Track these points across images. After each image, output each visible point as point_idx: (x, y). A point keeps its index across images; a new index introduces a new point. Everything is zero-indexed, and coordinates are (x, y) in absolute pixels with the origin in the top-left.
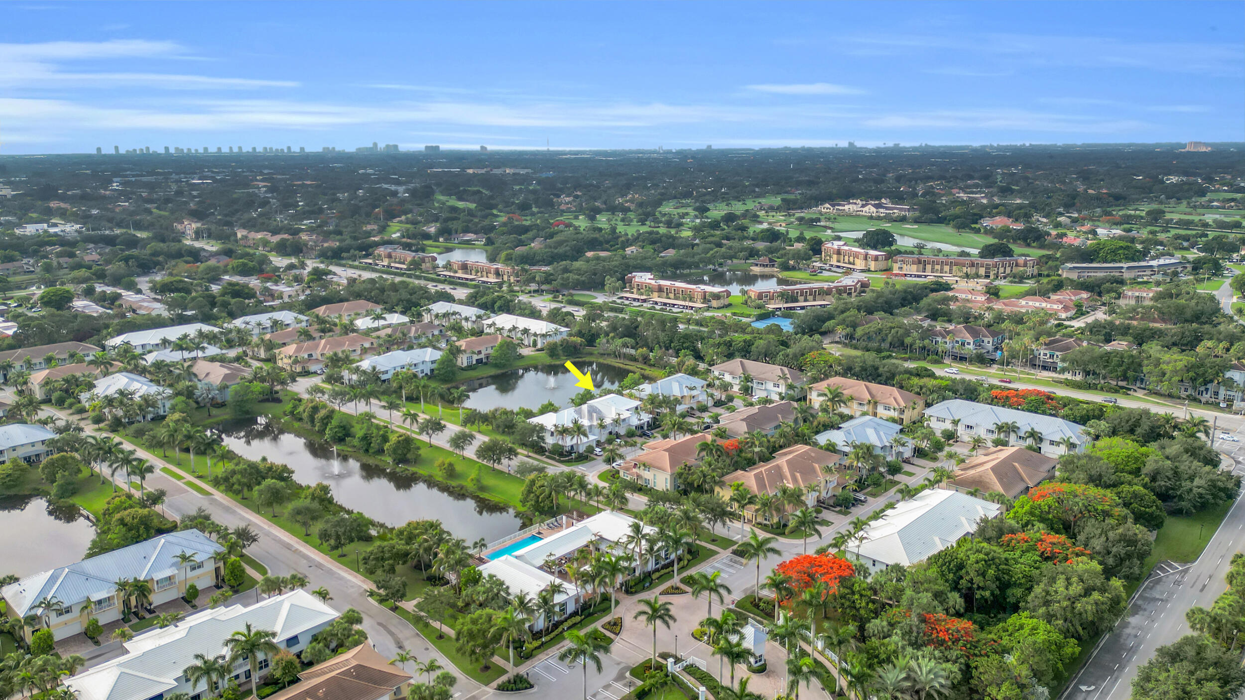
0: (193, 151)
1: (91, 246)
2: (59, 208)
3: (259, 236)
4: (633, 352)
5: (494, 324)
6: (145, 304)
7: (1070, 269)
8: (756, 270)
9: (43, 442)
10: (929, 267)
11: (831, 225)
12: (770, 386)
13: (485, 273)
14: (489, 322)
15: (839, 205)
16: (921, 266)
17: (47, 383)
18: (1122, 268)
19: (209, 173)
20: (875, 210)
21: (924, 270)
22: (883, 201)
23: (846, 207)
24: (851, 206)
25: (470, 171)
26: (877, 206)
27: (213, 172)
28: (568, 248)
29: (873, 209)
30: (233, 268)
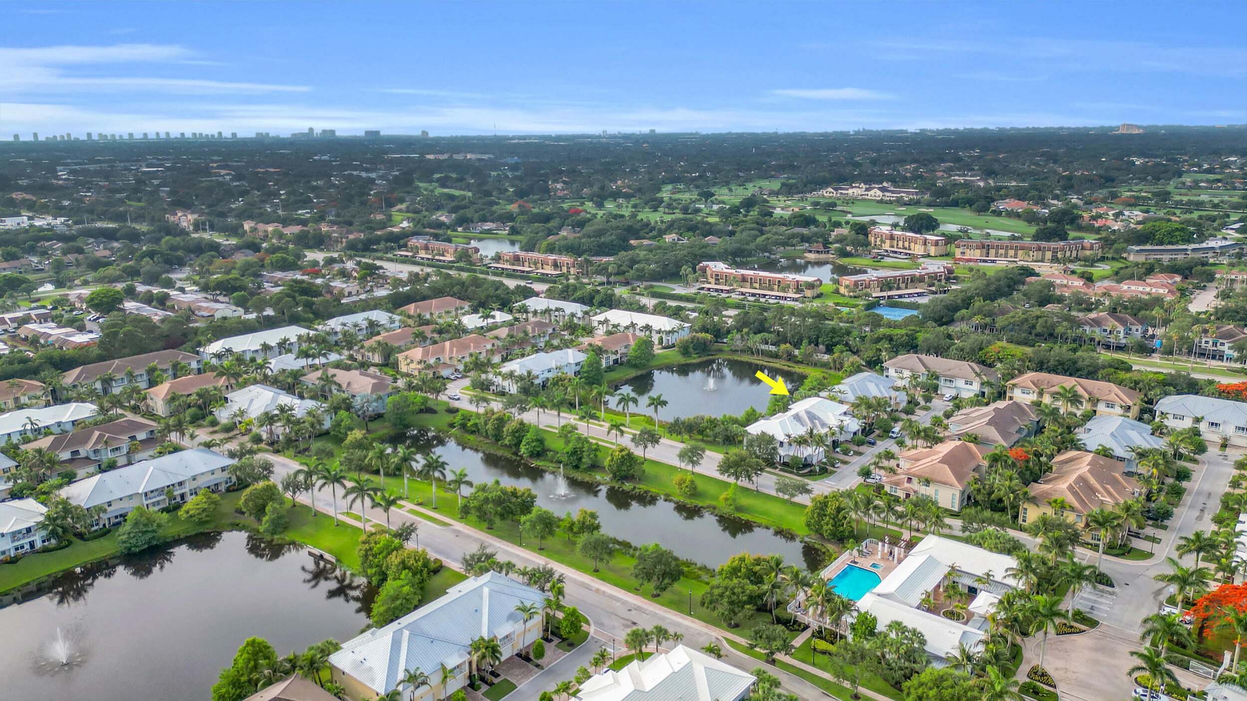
0: (117, 138)
1: (92, 240)
2: (24, 201)
3: (270, 228)
4: (773, 348)
5: (606, 321)
6: (205, 305)
7: (1137, 251)
8: (811, 256)
9: (223, 469)
10: (992, 252)
11: (849, 209)
12: (960, 383)
13: (540, 265)
14: (601, 317)
15: (842, 189)
16: (985, 251)
17: (173, 399)
18: (1186, 250)
19: (154, 161)
20: (881, 194)
21: (988, 255)
22: (885, 184)
23: (850, 191)
24: (854, 190)
25: (431, 157)
26: (883, 190)
27: (158, 159)
28: (614, 237)
29: (879, 193)
30: (272, 263)
